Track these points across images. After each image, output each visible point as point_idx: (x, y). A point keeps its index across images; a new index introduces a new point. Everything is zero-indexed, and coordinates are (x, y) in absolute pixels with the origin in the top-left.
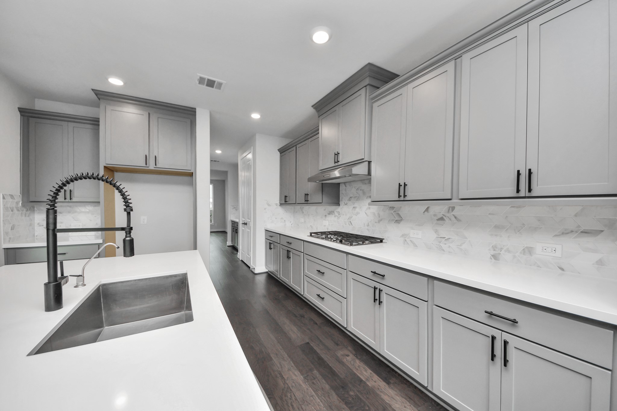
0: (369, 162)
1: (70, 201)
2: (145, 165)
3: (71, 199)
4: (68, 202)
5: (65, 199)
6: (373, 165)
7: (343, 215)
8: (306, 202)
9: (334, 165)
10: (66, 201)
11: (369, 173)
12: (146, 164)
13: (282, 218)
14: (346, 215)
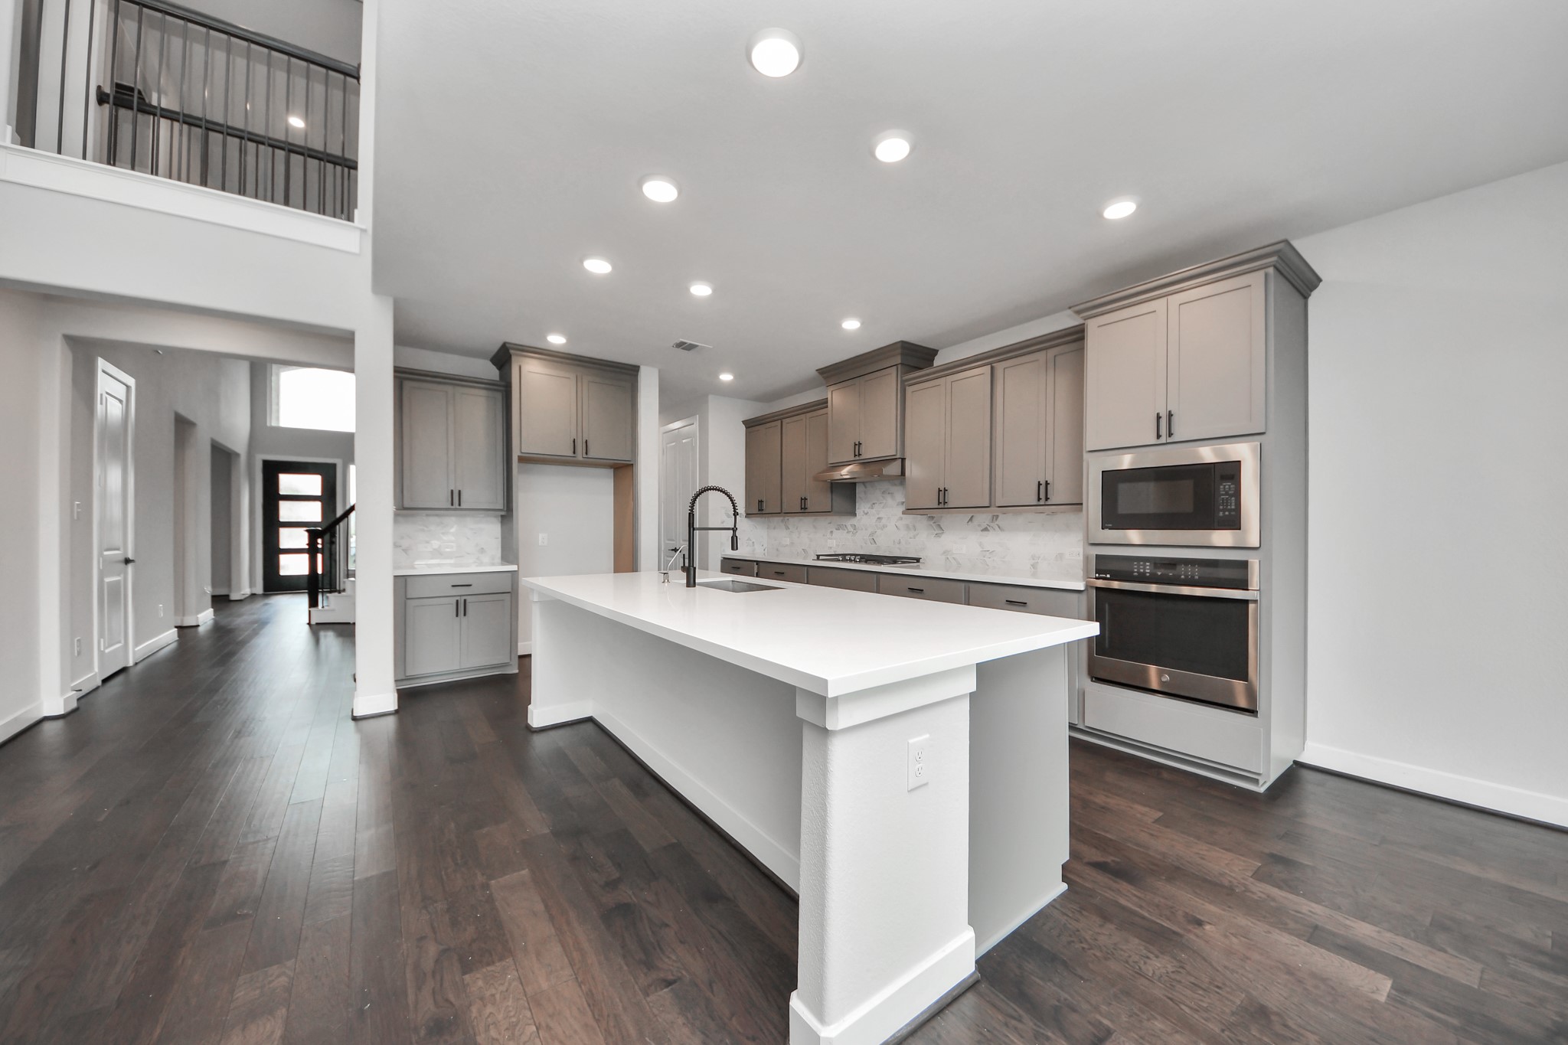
0: (903, 460)
1: (458, 507)
2: (572, 455)
3: (460, 505)
4: (456, 509)
5: (452, 504)
6: (907, 463)
7: (862, 529)
8: (803, 511)
9: (853, 458)
10: (454, 507)
11: (903, 473)
12: (574, 453)
13: (749, 539)
14: (866, 529)
